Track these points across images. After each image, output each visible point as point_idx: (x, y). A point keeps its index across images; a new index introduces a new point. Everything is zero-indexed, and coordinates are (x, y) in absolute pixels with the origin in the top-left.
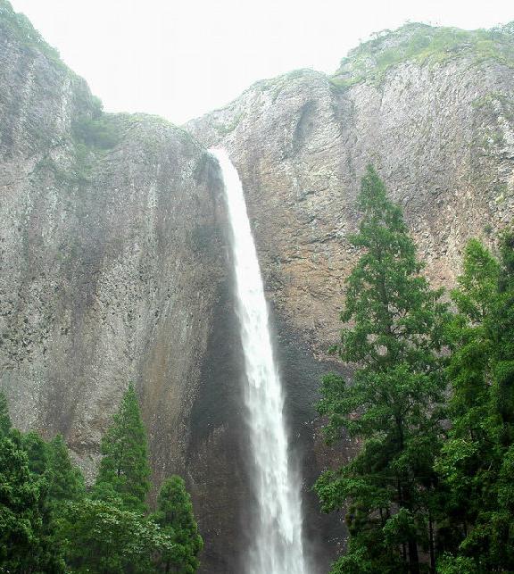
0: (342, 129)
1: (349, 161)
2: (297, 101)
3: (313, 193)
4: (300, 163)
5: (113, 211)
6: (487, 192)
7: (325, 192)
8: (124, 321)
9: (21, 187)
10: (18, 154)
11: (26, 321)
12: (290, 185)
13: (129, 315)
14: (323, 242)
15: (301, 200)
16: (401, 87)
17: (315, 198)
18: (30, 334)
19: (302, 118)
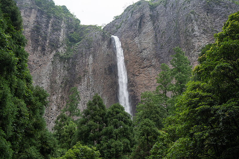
0: (154, 23)
1: (156, 35)
2: (138, 15)
3: (144, 49)
4: (141, 38)
5: (78, 67)
6: (190, 49)
7: (148, 48)
8: (82, 105)
9: (49, 64)
10: (47, 53)
11: (52, 109)
12: (137, 47)
13: (84, 103)
14: (148, 67)
15: (141, 52)
16: (171, 6)
17: (145, 51)
18: (53, 114)
19: (140, 21)
